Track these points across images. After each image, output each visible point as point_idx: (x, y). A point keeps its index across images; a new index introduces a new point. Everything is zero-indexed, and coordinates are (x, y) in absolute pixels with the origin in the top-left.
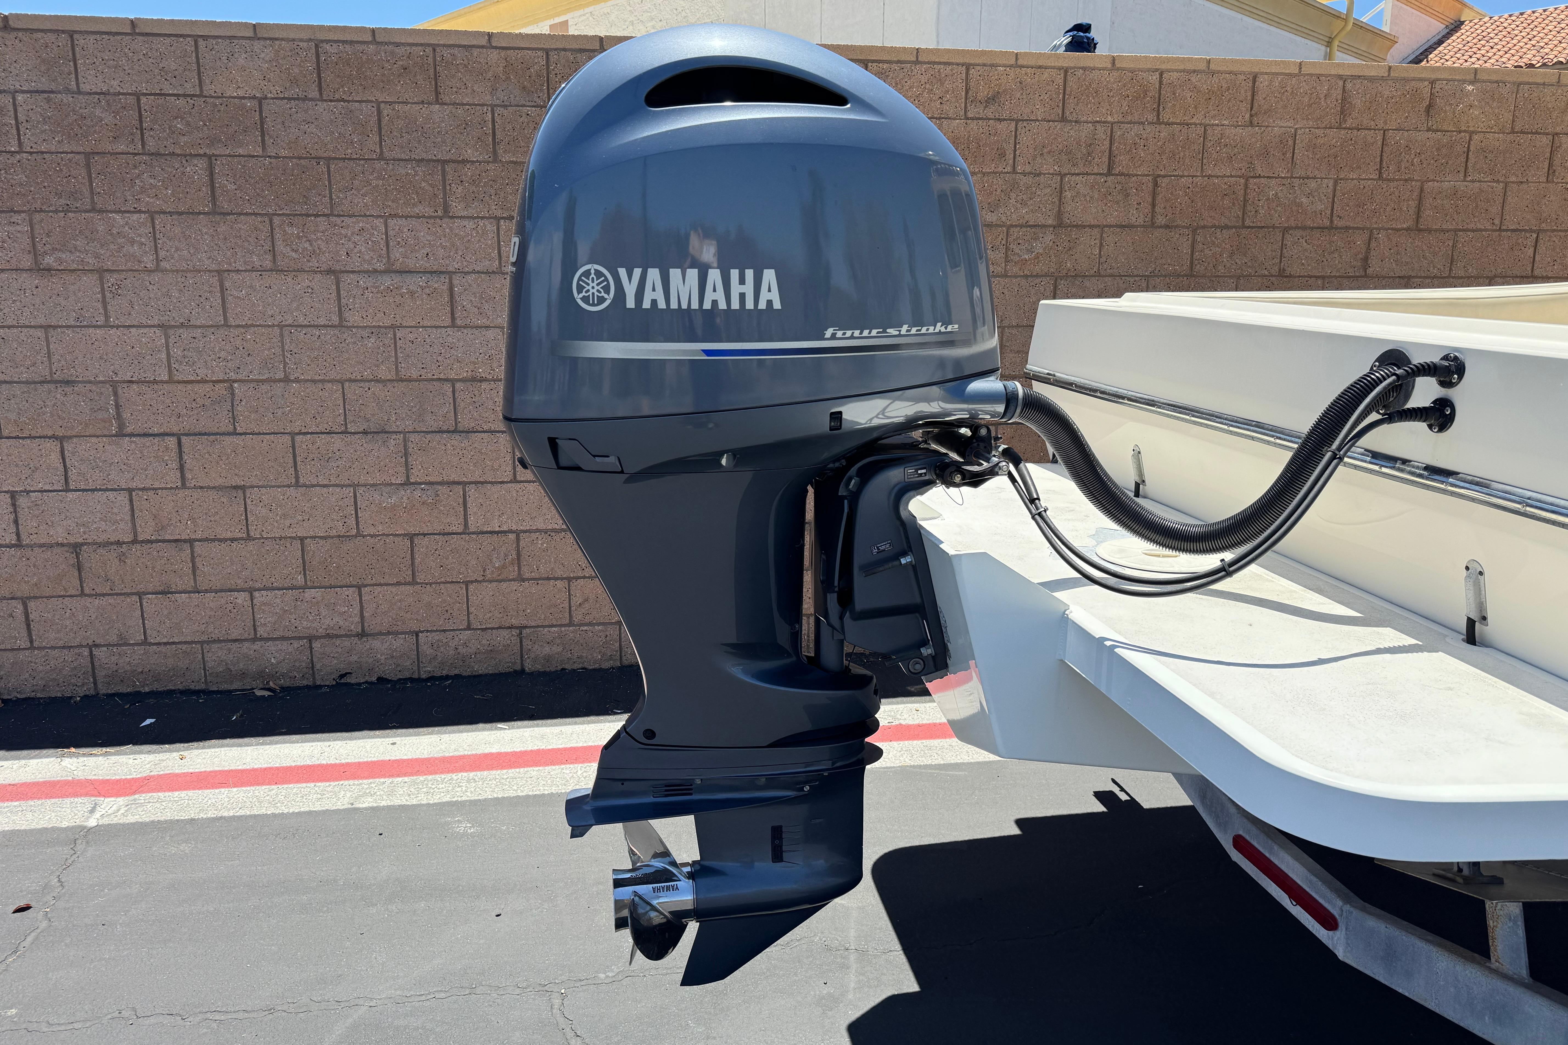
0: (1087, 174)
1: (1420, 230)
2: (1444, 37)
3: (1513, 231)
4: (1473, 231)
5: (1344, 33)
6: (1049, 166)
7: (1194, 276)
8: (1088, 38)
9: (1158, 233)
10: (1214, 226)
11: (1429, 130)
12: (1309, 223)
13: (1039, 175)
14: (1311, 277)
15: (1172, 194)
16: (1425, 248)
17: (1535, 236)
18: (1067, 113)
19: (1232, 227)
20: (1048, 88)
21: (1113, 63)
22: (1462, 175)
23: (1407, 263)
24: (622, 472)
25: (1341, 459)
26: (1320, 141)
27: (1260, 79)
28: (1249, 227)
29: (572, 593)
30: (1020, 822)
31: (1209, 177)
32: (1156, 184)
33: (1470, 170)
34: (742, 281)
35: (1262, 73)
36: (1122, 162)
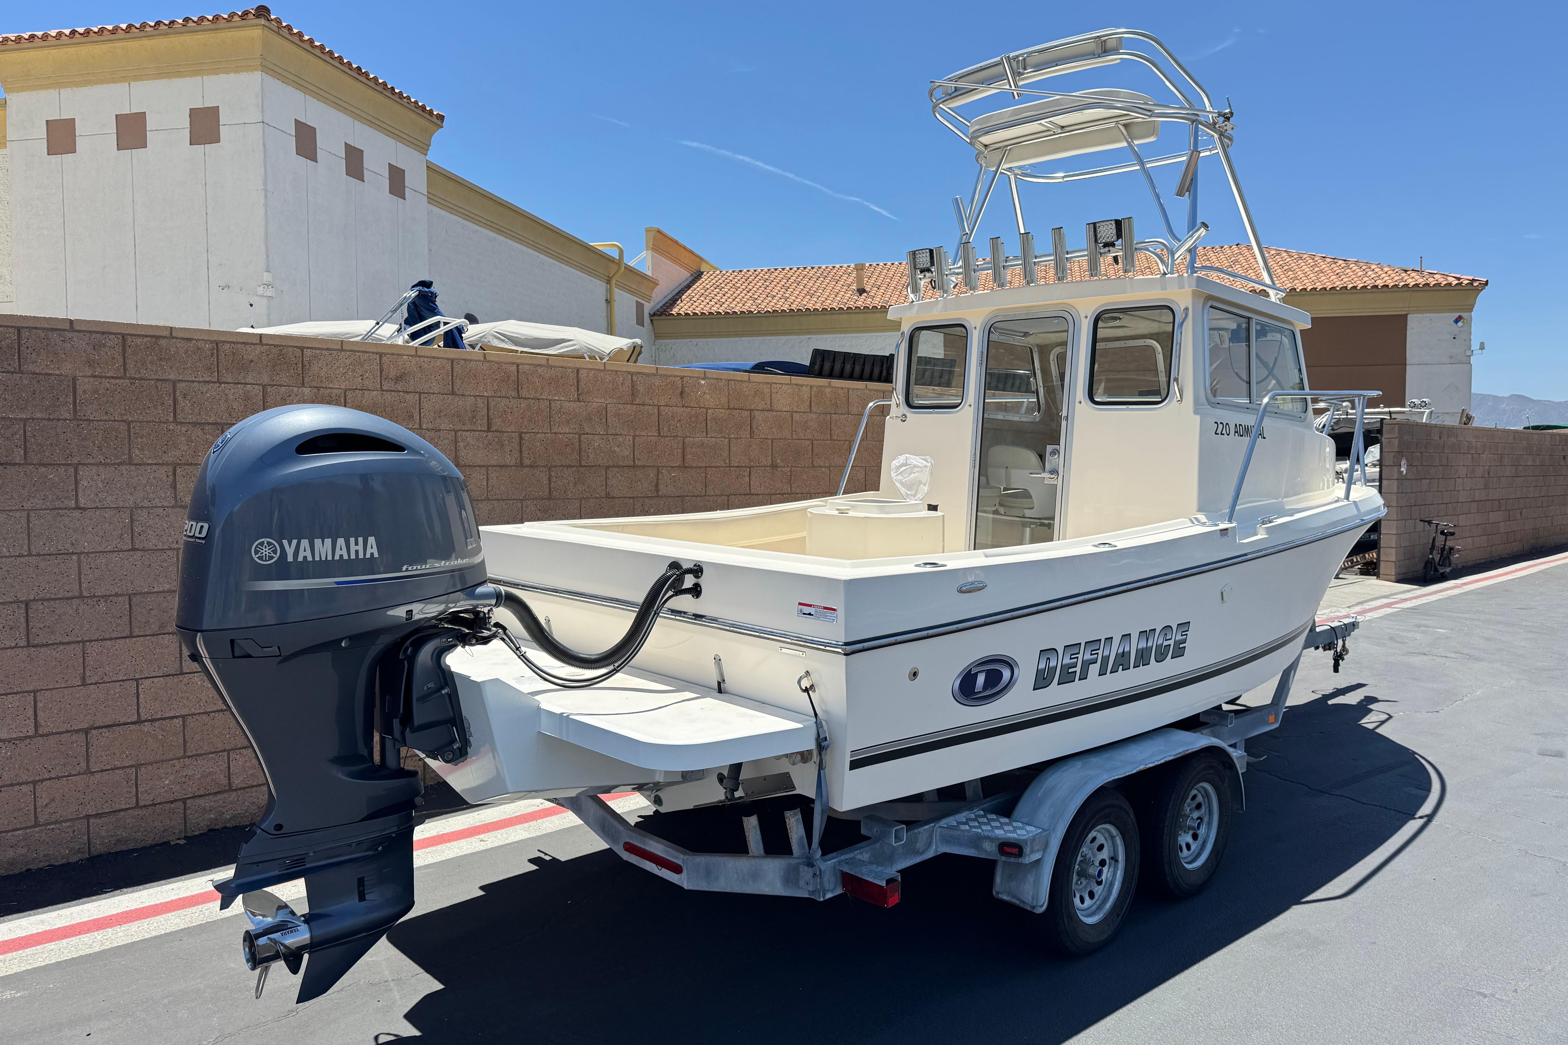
0: (474, 431)
1: (686, 467)
2: (691, 282)
3: (737, 467)
4: (716, 467)
5: (619, 274)
6: (445, 425)
7: (552, 499)
8: (432, 293)
9: (526, 470)
10: (562, 466)
11: (683, 406)
12: (621, 463)
13: (439, 430)
14: (626, 498)
15: (532, 444)
16: (690, 478)
17: (748, 470)
18: (456, 389)
19: (573, 466)
20: (442, 371)
21: (485, 357)
22: (705, 433)
23: (681, 488)
24: (280, 655)
25: (658, 614)
26: (622, 412)
27: (581, 372)
28: (584, 466)
29: (37, 795)
30: (482, 888)
31: (555, 433)
32: (521, 438)
33: (709, 430)
34: (357, 544)
35: (582, 369)
36: (497, 423)
